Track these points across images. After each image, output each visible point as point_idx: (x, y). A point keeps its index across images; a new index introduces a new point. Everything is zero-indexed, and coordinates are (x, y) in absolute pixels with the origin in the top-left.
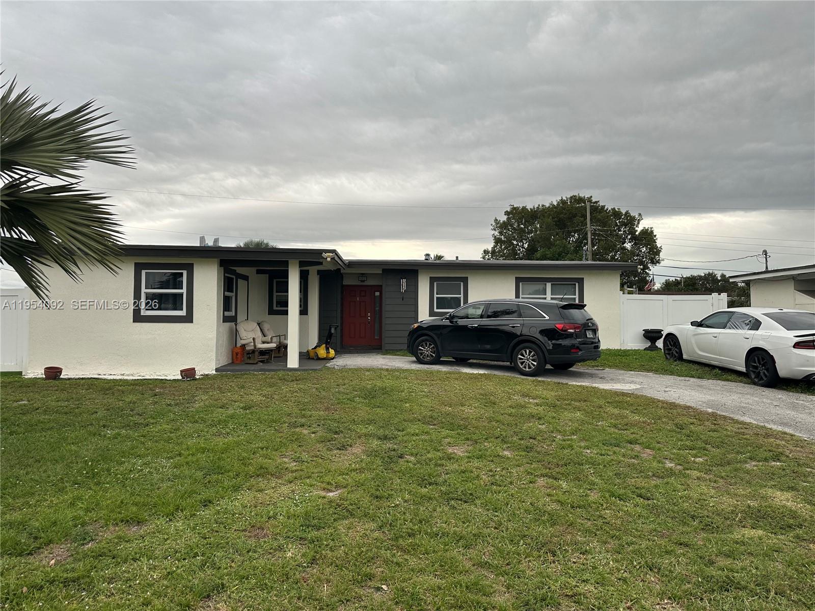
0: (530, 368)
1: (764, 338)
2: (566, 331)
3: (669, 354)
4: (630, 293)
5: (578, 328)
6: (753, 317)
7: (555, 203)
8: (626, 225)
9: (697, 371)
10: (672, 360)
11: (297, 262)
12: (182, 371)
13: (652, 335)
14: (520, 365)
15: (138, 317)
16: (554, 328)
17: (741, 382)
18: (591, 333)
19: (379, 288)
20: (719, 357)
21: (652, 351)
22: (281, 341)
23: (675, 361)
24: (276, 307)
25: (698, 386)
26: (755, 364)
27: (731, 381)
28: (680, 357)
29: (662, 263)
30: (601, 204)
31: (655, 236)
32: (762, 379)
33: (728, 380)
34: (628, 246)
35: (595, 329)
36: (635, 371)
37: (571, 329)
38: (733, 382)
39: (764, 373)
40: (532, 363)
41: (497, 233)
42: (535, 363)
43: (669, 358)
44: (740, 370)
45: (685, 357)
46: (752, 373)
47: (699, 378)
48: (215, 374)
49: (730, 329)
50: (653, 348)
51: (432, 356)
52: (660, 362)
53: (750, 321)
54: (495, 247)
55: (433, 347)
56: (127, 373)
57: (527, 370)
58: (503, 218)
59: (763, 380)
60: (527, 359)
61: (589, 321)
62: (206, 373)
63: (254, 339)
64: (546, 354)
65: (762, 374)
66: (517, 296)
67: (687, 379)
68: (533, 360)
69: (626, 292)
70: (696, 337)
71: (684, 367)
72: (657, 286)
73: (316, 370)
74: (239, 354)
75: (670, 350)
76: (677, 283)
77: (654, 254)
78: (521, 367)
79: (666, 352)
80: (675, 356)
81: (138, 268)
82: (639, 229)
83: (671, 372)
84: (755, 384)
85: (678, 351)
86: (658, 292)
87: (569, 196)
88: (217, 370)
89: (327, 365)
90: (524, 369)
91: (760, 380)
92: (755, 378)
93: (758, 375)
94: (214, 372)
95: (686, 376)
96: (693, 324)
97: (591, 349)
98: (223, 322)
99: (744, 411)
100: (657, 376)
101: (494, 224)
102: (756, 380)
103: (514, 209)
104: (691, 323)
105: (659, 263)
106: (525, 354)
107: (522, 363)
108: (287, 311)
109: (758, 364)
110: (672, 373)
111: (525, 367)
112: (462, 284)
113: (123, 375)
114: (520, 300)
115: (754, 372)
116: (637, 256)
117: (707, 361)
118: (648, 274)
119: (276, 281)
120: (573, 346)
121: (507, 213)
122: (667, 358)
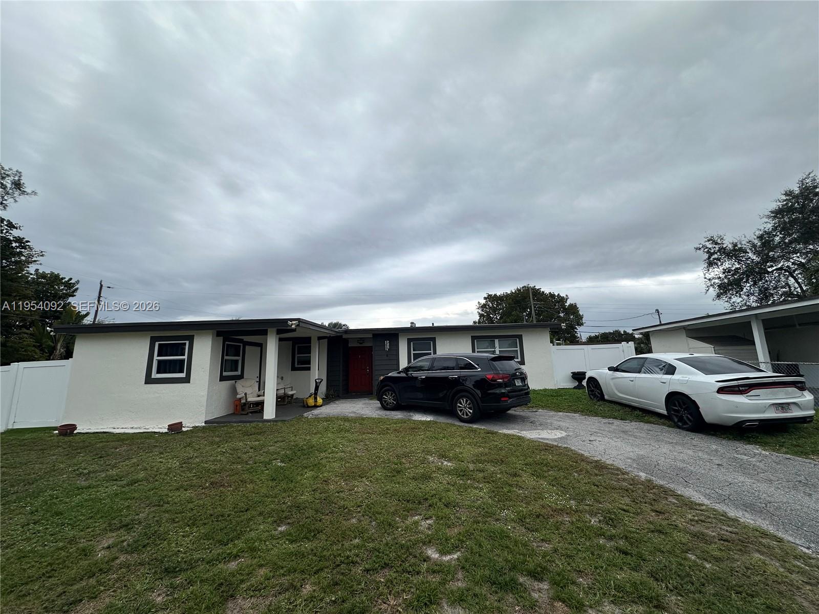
0: (467, 415)
1: (681, 383)
2: (495, 381)
3: (592, 395)
4: (558, 344)
5: (506, 377)
6: (666, 362)
7: (514, 291)
8: (558, 302)
9: (619, 411)
10: (595, 400)
11: (275, 329)
12: (169, 426)
13: (578, 376)
14: (459, 412)
15: (149, 380)
16: (485, 379)
17: (664, 424)
18: (519, 381)
19: (370, 349)
20: (637, 399)
21: (579, 389)
22: (286, 392)
23: (598, 401)
24: (298, 365)
25: (624, 432)
26: (677, 408)
27: (653, 423)
28: (601, 397)
29: (585, 325)
30: (542, 290)
31: (578, 308)
32: (685, 423)
33: (650, 422)
34: (562, 315)
35: (524, 377)
36: (564, 412)
37: (499, 379)
38: (655, 424)
39: (687, 417)
40: (469, 411)
41: (480, 311)
42: (471, 411)
43: (592, 397)
44: (661, 412)
45: (606, 397)
46: (675, 417)
47: (621, 419)
48: (204, 426)
49: (645, 373)
50: (580, 387)
51: (393, 403)
52: (586, 402)
53: (664, 366)
54: (480, 319)
55: (394, 396)
56: (135, 426)
57: (465, 417)
58: (483, 302)
59: (687, 424)
60: (464, 407)
61: (518, 371)
62: (197, 425)
63: (246, 394)
64: (479, 402)
65: (685, 418)
66: (474, 351)
67: (611, 420)
68: (469, 408)
69: (555, 344)
70: (614, 380)
71: (606, 408)
72: (584, 339)
73: (285, 421)
74: (238, 406)
75: (592, 391)
76: (596, 337)
77: (579, 320)
78: (460, 414)
79: (590, 393)
80: (598, 397)
81: (153, 340)
82: (567, 304)
83: (595, 413)
84: (679, 427)
85: (600, 392)
86: (584, 344)
87: (521, 287)
88: (206, 422)
89: (305, 415)
90: (462, 416)
91: (684, 425)
92: (678, 421)
93: (681, 419)
94: (204, 424)
95: (610, 418)
96: (610, 369)
97: (523, 395)
98: (220, 381)
99: (685, 476)
100: (583, 417)
101: (478, 305)
102: (680, 424)
103: (489, 295)
104: (608, 368)
105: (583, 325)
106: (462, 402)
107: (461, 411)
108: (310, 367)
109: (680, 409)
110: (596, 415)
111: (463, 415)
112: (432, 342)
113: (132, 428)
114: (476, 354)
115: (677, 416)
116: (568, 321)
117: (627, 402)
118: (576, 332)
119: (298, 347)
120: (503, 395)
121: (485, 298)
122: (591, 398)
